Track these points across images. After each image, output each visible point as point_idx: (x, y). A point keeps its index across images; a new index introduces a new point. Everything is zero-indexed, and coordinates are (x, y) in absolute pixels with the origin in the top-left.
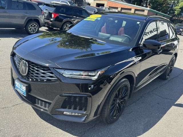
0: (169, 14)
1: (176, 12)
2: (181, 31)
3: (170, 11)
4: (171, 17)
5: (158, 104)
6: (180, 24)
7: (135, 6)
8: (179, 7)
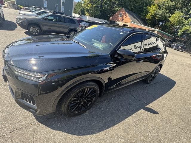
0: (173, 35)
1: (179, 34)
2: (179, 48)
3: (174, 33)
4: (174, 38)
5: (130, 104)
6: (180, 43)
7: (149, 27)
8: (182, 31)
